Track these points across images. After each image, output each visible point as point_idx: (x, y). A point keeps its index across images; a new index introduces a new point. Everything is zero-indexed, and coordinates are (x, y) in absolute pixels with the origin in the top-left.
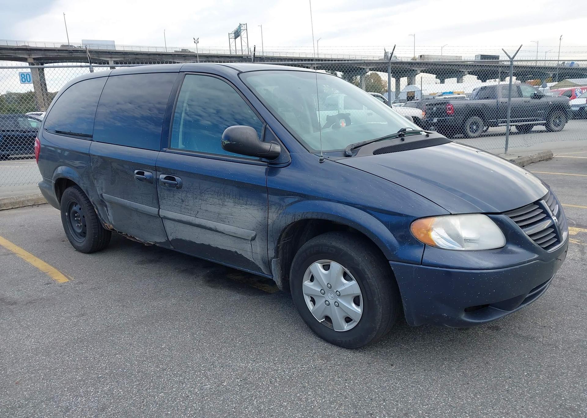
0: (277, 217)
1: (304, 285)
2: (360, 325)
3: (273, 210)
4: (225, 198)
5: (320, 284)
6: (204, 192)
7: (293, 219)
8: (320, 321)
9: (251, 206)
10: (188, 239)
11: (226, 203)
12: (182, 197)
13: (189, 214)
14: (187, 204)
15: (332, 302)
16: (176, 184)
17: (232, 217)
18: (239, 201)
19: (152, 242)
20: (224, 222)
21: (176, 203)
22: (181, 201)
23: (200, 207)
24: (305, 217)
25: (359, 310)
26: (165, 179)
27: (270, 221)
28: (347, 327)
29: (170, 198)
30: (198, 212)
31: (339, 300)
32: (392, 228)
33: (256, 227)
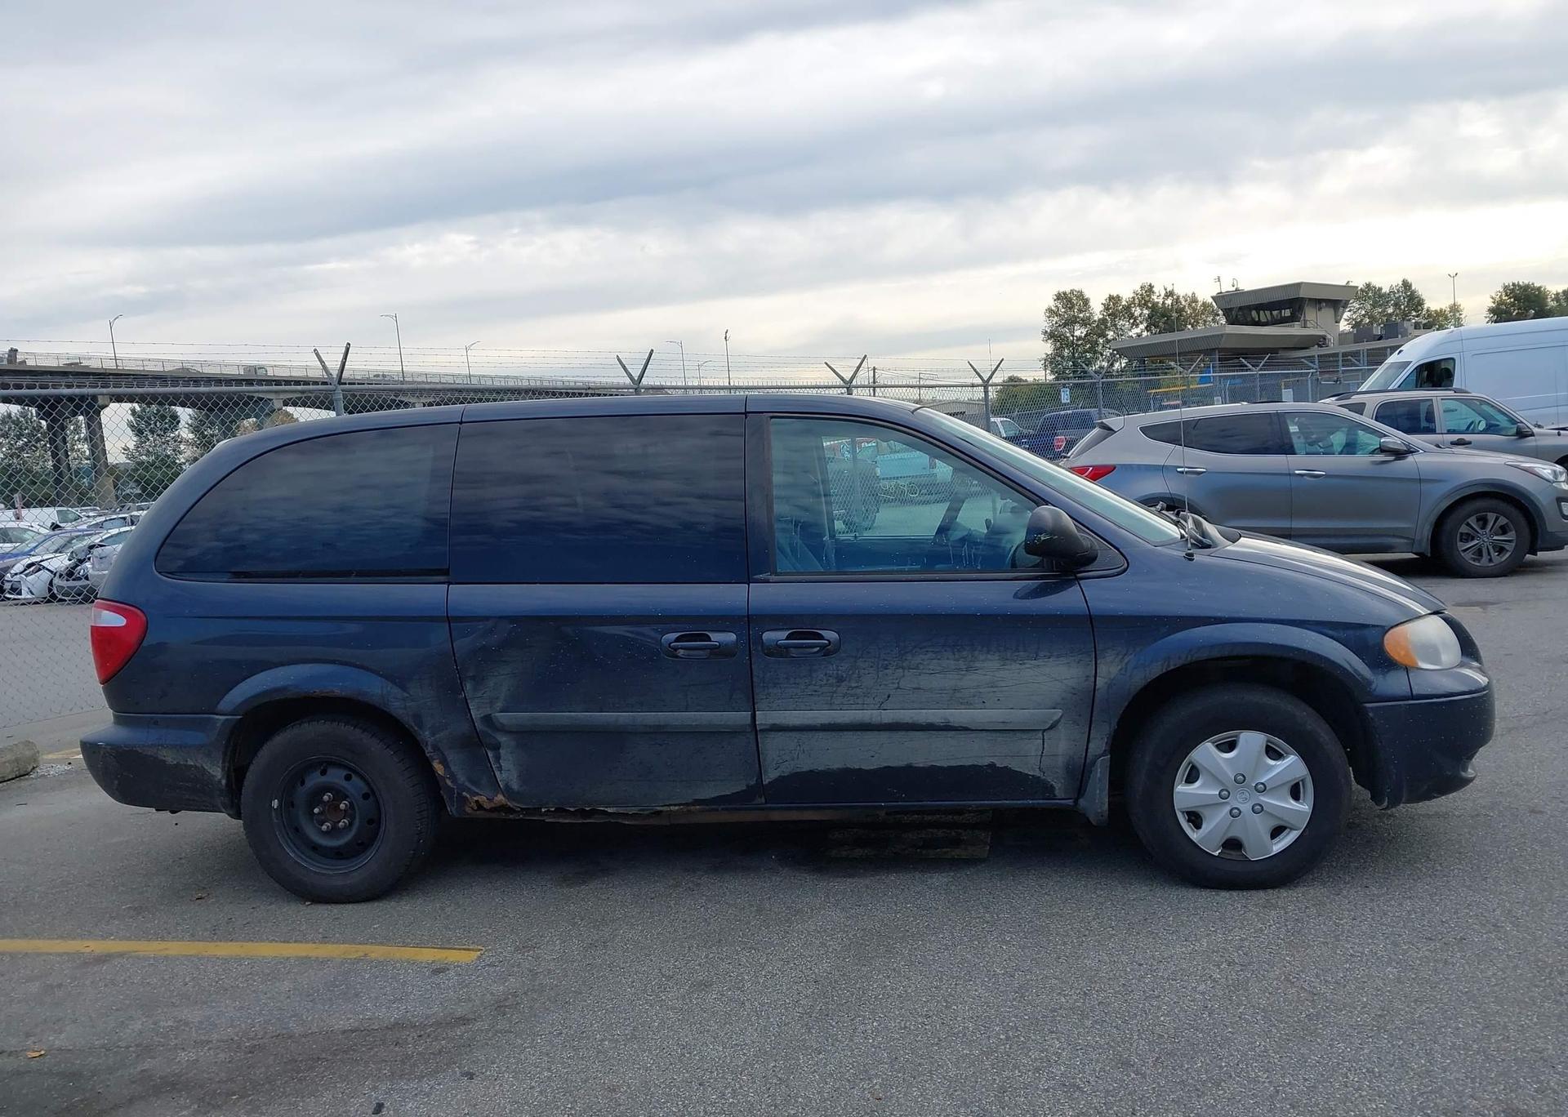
0: (1121, 670)
1: (1179, 793)
2: (1307, 833)
3: (1109, 659)
4: (976, 653)
5: (1216, 779)
6: (912, 650)
7: (1165, 667)
8: (1216, 853)
9: (1051, 660)
10: (836, 765)
11: (977, 665)
12: (840, 672)
13: (859, 706)
14: (853, 685)
15: (1246, 808)
16: (823, 647)
17: (995, 689)
18: (1017, 654)
19: (675, 805)
20: (968, 705)
21: (816, 688)
22: (834, 681)
23: (896, 685)
24: (1194, 658)
25: (1304, 807)
26: (788, 638)
27: (1100, 682)
28: (1279, 846)
29: (798, 681)
30: (889, 697)
31: (1265, 799)
32: (1359, 649)
33: (1063, 699)
